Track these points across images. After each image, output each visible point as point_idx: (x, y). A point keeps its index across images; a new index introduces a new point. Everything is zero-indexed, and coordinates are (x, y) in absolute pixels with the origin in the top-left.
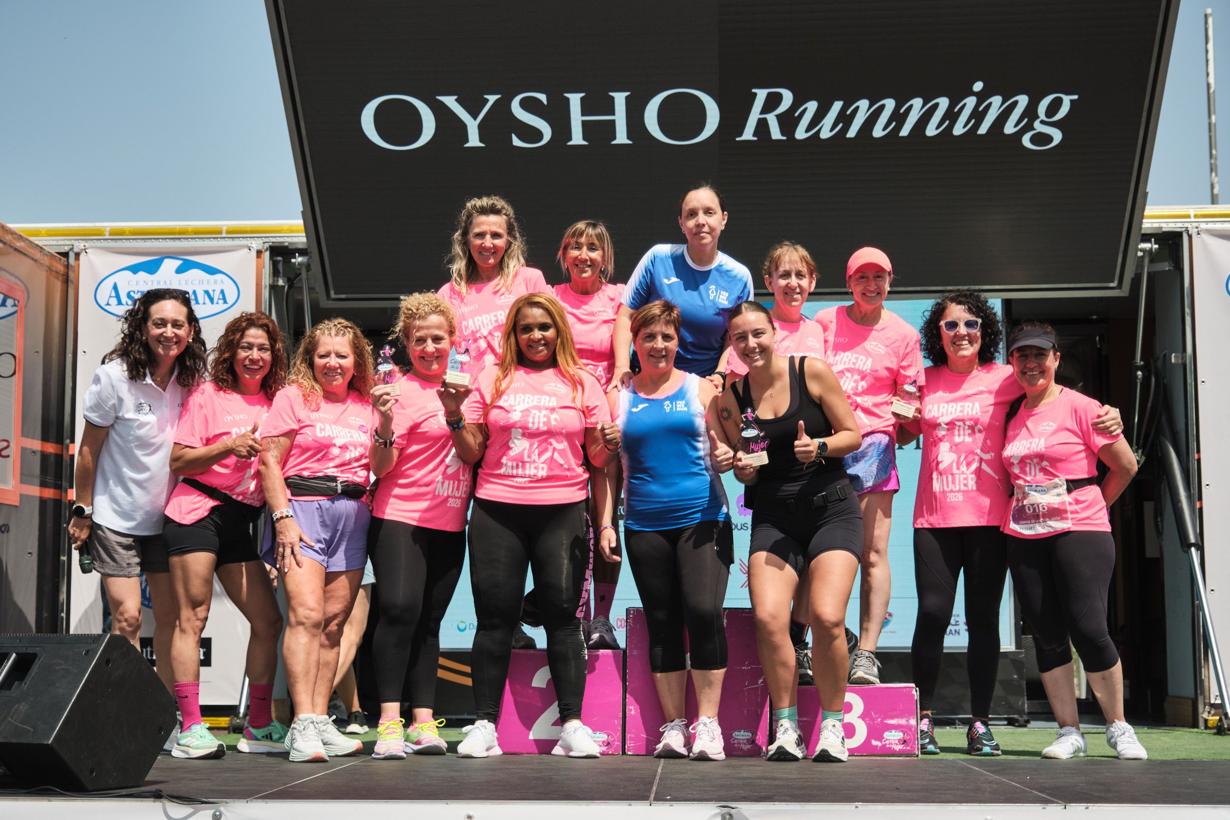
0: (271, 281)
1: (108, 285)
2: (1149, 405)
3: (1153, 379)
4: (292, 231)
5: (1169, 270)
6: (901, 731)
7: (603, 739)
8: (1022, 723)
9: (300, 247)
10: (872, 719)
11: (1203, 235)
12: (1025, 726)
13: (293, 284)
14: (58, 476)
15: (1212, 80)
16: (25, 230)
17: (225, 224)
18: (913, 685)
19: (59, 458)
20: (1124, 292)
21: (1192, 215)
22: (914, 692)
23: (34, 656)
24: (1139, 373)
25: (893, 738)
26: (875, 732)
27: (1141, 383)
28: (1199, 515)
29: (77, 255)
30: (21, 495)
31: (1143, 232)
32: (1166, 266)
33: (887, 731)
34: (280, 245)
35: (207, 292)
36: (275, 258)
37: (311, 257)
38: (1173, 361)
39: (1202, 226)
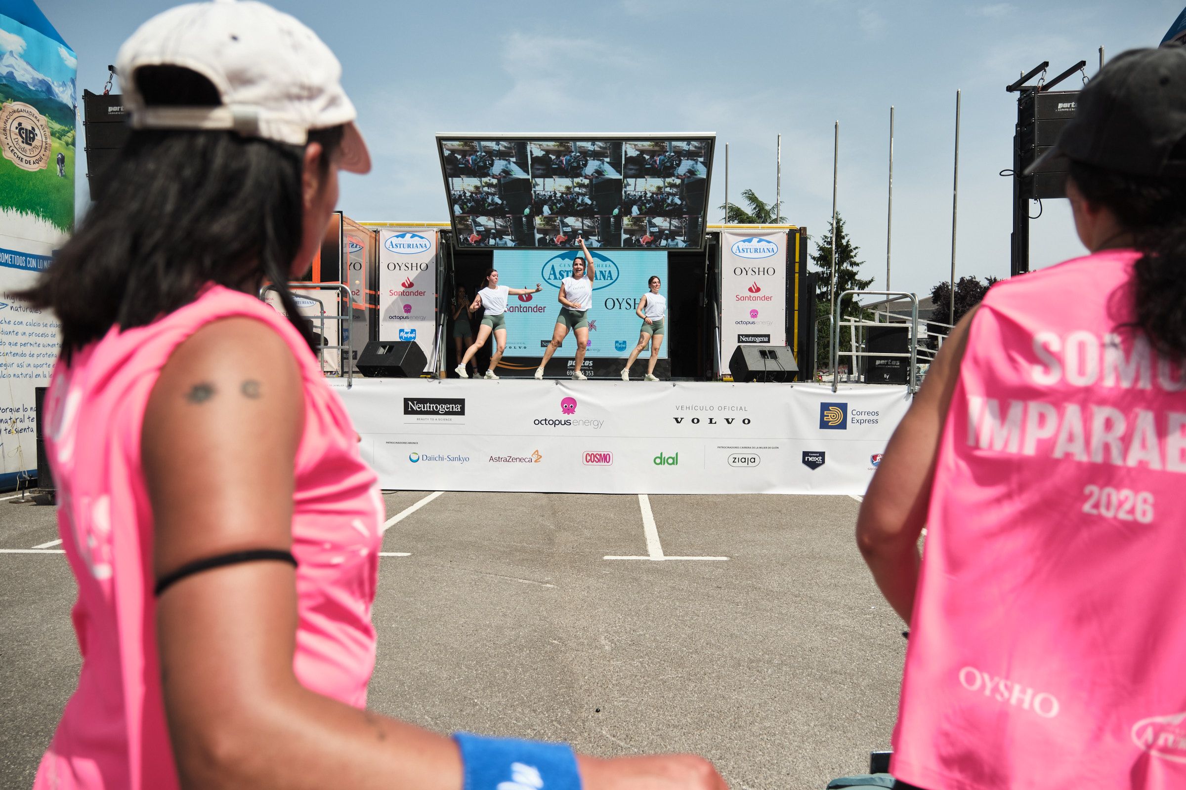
0: (440, 242)
1: (389, 241)
4: (446, 226)
9: (449, 231)
11: (726, 233)
14: (375, 302)
15: (779, 161)
16: (362, 223)
17: (425, 222)
19: (375, 295)
20: (702, 250)
21: (722, 227)
23: (393, 346)
24: (706, 275)
28: (720, 318)
29: (379, 232)
30: (366, 307)
32: (715, 243)
34: (443, 230)
35: (420, 244)
36: (442, 234)
37: (453, 234)
38: (716, 272)
39: (726, 231)
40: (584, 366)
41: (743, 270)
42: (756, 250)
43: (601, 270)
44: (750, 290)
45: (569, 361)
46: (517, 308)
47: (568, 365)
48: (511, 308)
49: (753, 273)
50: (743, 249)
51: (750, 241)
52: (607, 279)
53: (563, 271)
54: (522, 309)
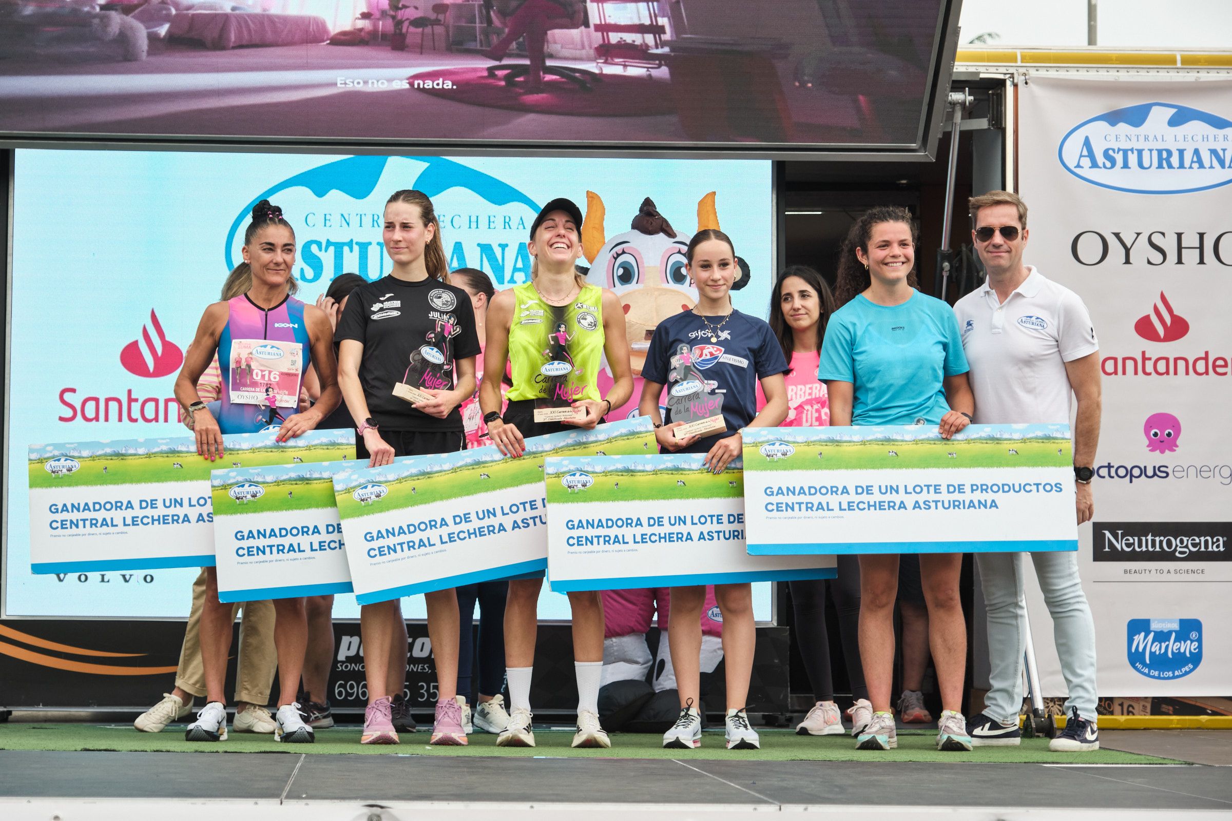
3: (964, 274)
5: (987, 129)
8: (783, 721)
11: (1030, 84)
21: (1019, 58)
24: (946, 265)
27: (948, 277)
31: (954, 78)
32: (982, 124)
39: (1033, 73)
40: (413, 661)
41: (1113, 242)
42: (1164, 159)
43: (484, 242)
44: (1144, 328)
45: (345, 640)
46: (113, 406)
47: (341, 657)
48: (91, 406)
49: (1157, 257)
50: (1106, 154)
51: (1137, 116)
52: (512, 281)
53: (319, 244)
54: (136, 408)
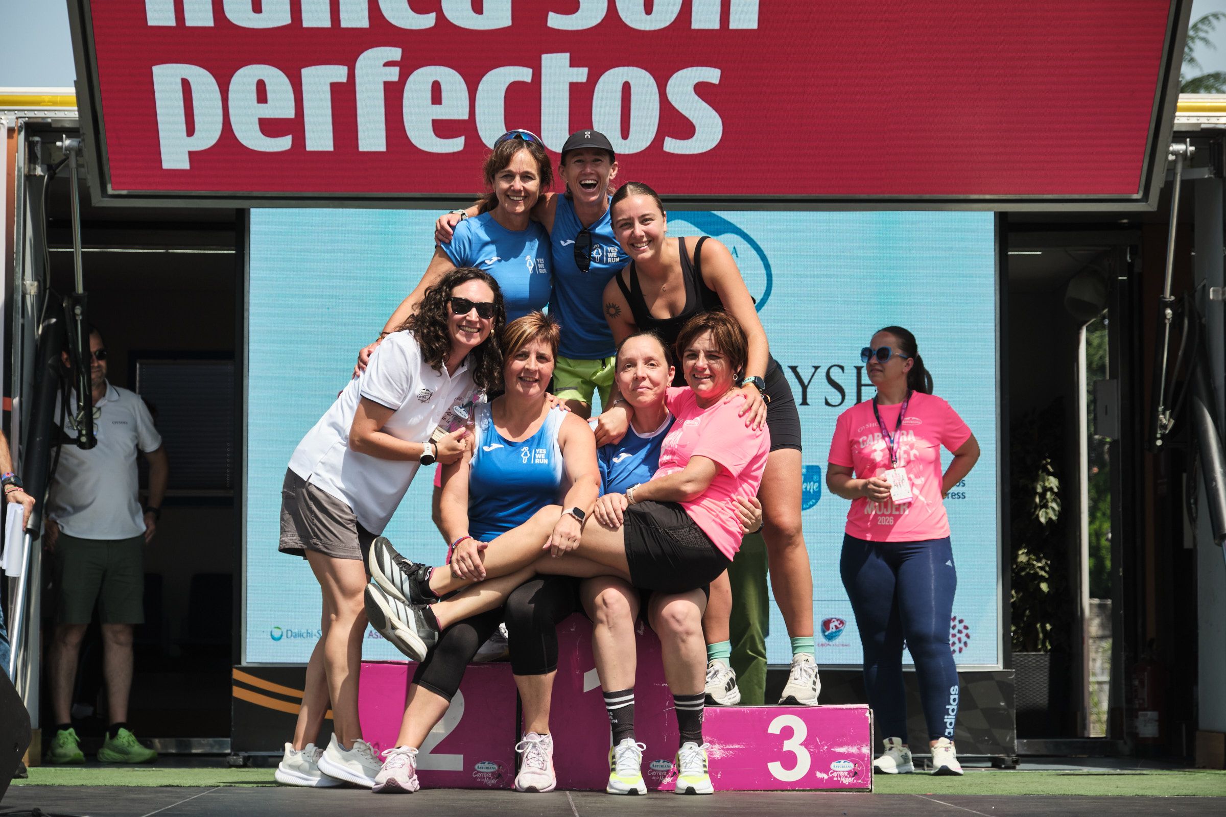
0: (27, 170)
2: (1180, 353)
3: (1186, 322)
4: (55, 103)
5: (1209, 178)
6: (851, 761)
7: (493, 770)
8: (1010, 763)
9: (67, 125)
10: (817, 747)
12: (1014, 768)
13: (55, 174)
18: (866, 706)
20: (1151, 206)
22: (867, 714)
24: (1169, 312)
25: (841, 768)
26: (820, 762)
27: (1170, 324)
31: (1175, 129)
32: (1205, 174)
33: (834, 761)
34: (40, 120)
36: (31, 139)
37: (83, 140)
38: (1211, 297)
